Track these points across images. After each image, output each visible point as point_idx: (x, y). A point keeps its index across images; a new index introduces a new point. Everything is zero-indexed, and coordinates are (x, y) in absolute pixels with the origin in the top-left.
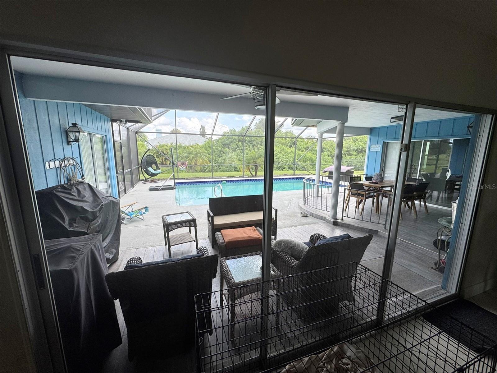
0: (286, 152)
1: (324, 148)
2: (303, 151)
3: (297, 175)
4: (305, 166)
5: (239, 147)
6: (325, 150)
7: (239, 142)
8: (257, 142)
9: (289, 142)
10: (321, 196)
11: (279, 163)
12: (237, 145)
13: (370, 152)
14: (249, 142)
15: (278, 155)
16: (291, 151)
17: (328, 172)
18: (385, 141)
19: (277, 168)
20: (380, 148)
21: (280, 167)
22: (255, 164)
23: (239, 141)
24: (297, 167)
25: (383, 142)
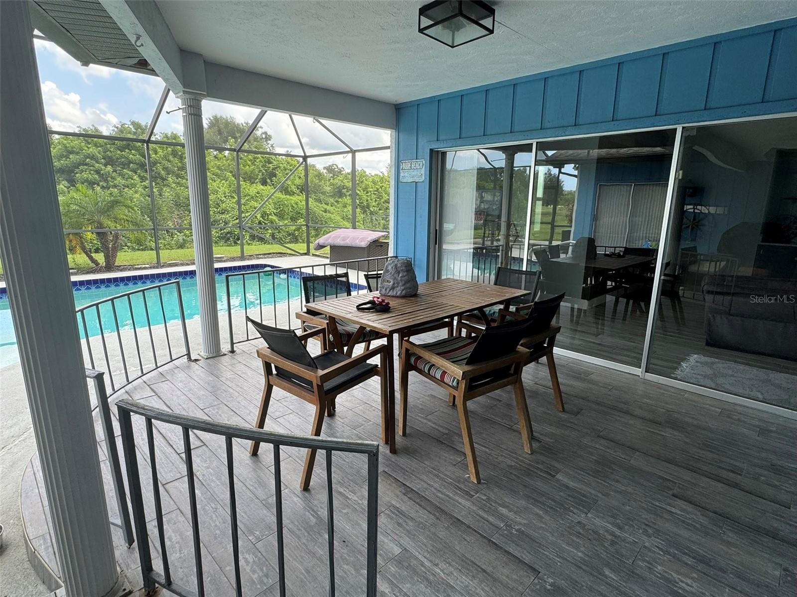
0: (245, 196)
1: (344, 189)
2: (293, 194)
3: (251, 257)
4: (295, 231)
5: (106, 181)
6: (347, 191)
7: (105, 165)
8: (165, 169)
9: (260, 171)
10: (233, 351)
11: (226, 223)
12: (98, 172)
13: (399, 183)
14: (142, 166)
15: (223, 202)
16: (258, 193)
17: (328, 248)
18: (435, 146)
19: (223, 238)
20: (423, 171)
21: (229, 235)
22: (98, 228)
23: (109, 161)
24: (273, 234)
25: (431, 150)
